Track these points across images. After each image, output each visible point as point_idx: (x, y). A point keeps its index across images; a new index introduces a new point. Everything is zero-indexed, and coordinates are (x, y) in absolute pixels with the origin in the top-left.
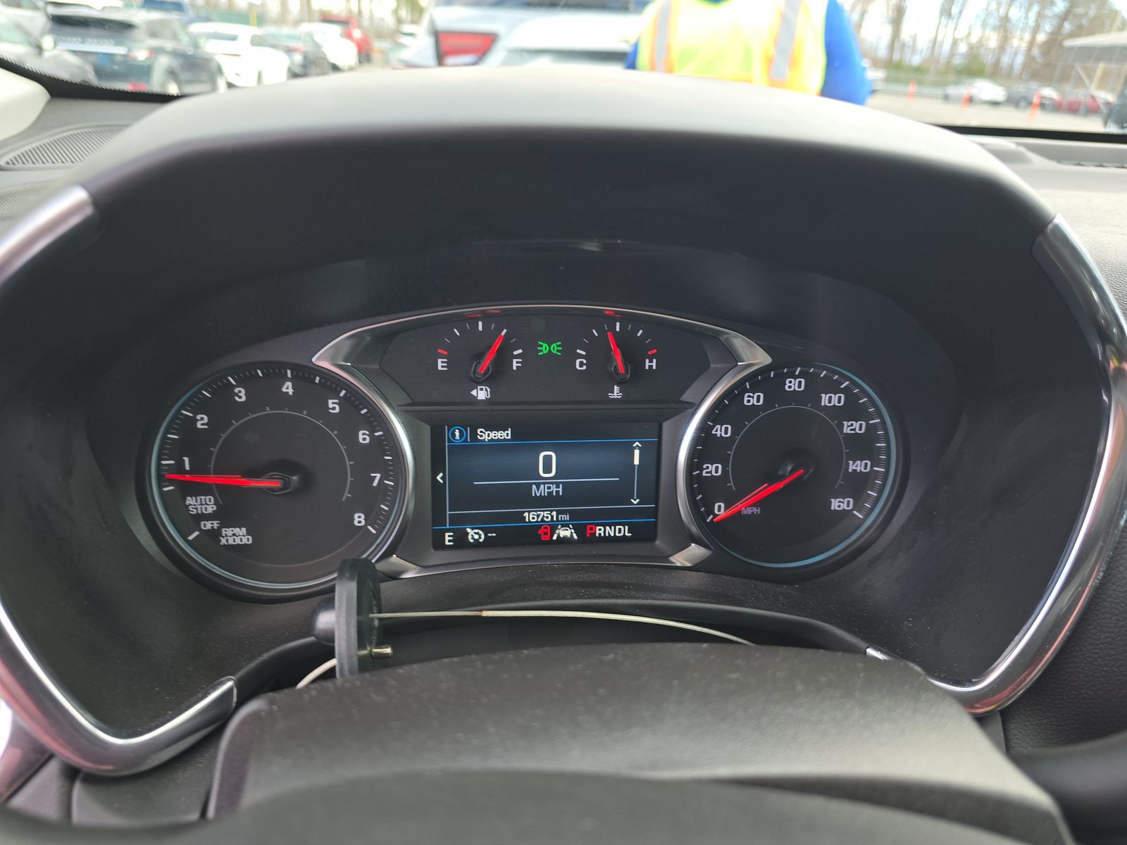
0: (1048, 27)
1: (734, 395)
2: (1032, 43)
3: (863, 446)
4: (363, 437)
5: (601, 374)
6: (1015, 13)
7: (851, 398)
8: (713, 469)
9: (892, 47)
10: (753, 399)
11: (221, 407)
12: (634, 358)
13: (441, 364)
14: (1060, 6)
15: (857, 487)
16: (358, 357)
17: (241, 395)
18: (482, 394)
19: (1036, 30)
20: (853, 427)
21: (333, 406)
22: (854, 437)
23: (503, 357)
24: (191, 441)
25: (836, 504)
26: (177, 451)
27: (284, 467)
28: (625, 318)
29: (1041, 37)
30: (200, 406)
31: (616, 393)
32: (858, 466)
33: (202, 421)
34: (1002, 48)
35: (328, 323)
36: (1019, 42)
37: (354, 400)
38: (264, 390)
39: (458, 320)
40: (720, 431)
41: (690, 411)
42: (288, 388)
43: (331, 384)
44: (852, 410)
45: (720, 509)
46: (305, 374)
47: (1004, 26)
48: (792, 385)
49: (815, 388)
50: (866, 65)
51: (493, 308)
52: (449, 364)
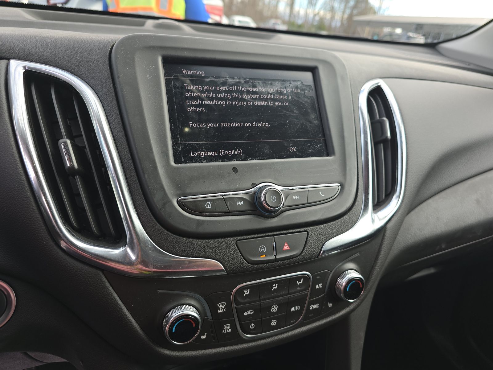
0: (348, 12)
2: (342, 18)
6: (336, 5)
9: (290, 16)
14: (352, 3)
19: (344, 12)
29: (346, 16)
34: (333, 18)
36: (338, 16)
47: (332, 9)
50: (279, 23)
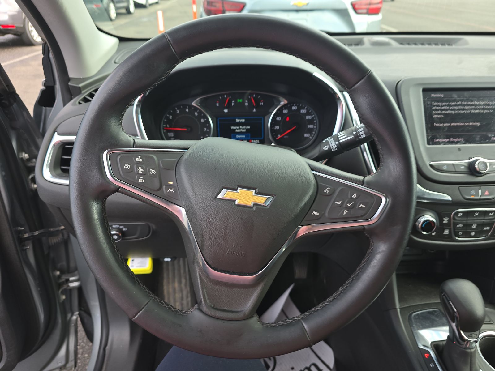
1: (280, 110)
3: (311, 122)
4: (202, 120)
5: (251, 106)
7: (308, 111)
8: (277, 127)
10: (285, 111)
11: (174, 114)
12: (257, 102)
13: (217, 105)
15: (310, 131)
16: (202, 103)
17: (178, 112)
18: (226, 111)
20: (309, 117)
21: (196, 114)
22: (309, 120)
23: (230, 102)
24: (169, 122)
25: (306, 135)
26: (165, 123)
27: (186, 126)
28: (256, 94)
30: (170, 114)
31: (254, 110)
32: (310, 126)
33: (171, 117)
35: (195, 97)
37: (200, 112)
38: (183, 111)
39: (221, 95)
40: (279, 119)
41: (270, 114)
42: (187, 110)
43: (196, 109)
44: (308, 113)
45: (279, 136)
46: (191, 107)
48: (294, 108)
49: (299, 109)
51: (228, 92)
52: (219, 105)
